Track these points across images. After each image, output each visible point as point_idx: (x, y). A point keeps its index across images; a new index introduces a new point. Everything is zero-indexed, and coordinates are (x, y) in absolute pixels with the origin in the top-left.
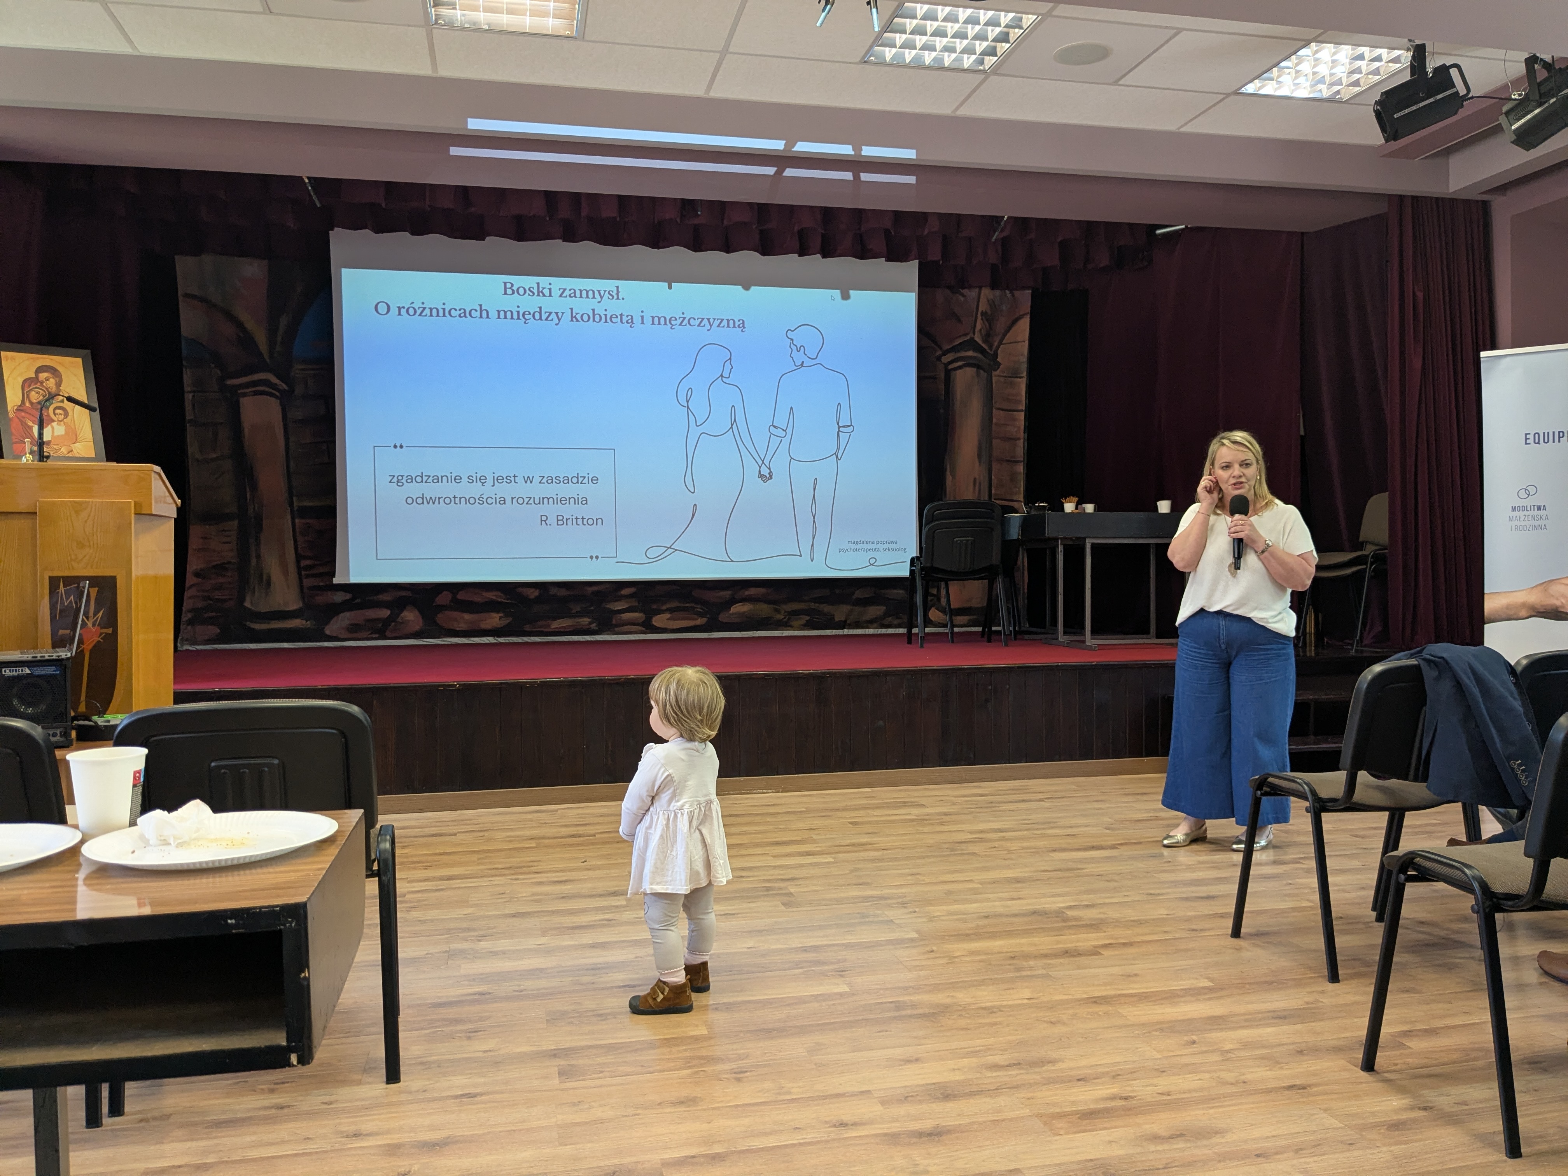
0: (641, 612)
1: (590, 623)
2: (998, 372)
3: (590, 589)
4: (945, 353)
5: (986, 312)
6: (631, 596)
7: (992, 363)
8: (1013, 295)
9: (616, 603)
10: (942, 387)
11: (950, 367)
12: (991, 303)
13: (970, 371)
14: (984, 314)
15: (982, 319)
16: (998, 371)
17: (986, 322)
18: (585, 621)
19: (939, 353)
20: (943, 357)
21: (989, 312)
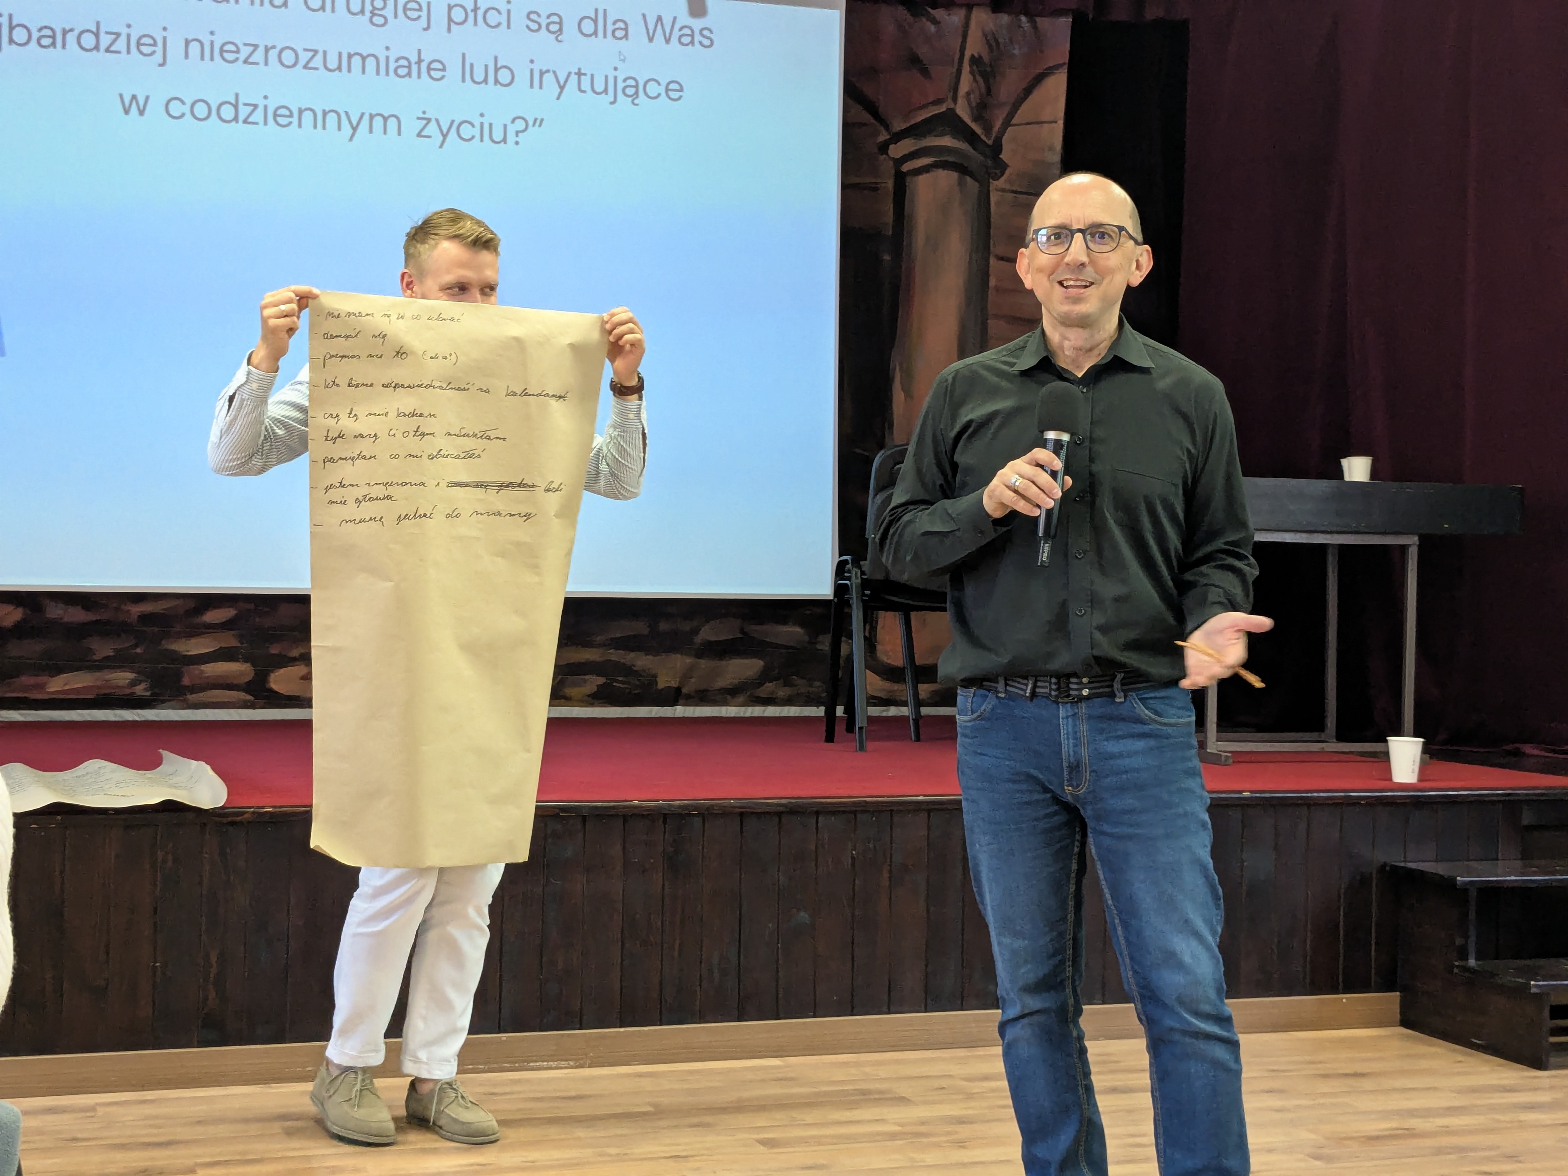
0: (246, 660)
1: (134, 683)
2: (1000, 183)
3: (136, 610)
4: (897, 137)
5: (980, 57)
6: (227, 626)
7: (989, 162)
8: (1035, 27)
9: (193, 641)
10: (888, 208)
11: (906, 168)
12: (992, 41)
13: (946, 178)
14: (975, 61)
15: (972, 72)
16: (1003, 179)
17: (979, 78)
18: (122, 678)
19: (884, 136)
20: (892, 147)
21: (986, 58)
